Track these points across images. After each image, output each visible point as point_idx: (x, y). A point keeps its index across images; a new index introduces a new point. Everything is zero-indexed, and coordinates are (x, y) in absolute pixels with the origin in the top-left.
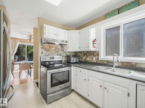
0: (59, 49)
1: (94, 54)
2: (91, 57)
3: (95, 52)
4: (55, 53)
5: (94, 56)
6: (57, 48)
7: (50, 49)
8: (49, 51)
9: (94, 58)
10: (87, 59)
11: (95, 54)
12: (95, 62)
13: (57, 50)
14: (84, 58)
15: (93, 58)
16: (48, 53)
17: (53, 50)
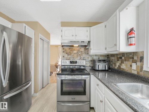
0: (82, 52)
1: (133, 58)
2: (128, 63)
3: (134, 53)
4: (77, 57)
5: (132, 62)
6: (80, 50)
7: (71, 52)
8: (70, 54)
9: (134, 66)
10: (122, 67)
11: (135, 58)
12: (135, 73)
13: (80, 53)
14: (118, 64)
15: (131, 66)
16: (69, 56)
17: (74, 53)
